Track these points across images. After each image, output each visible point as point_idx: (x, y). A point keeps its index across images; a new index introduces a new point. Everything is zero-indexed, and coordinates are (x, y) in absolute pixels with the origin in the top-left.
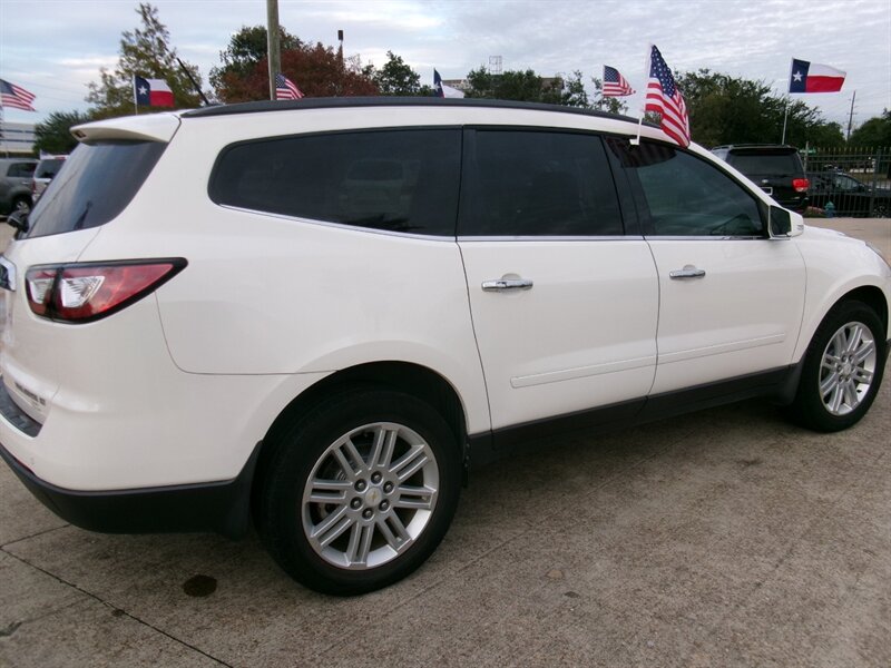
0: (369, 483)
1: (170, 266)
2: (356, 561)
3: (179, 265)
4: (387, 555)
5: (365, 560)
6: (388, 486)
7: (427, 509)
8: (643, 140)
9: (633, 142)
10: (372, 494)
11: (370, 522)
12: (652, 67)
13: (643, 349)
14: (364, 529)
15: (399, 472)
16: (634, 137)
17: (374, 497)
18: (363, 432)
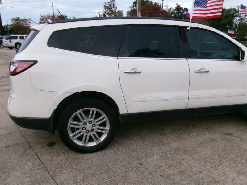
0: (88, 124)
1: (33, 62)
2: (84, 144)
3: (35, 62)
4: (93, 144)
5: (87, 144)
6: (94, 125)
7: (106, 133)
8: (191, 28)
9: (188, 29)
10: (89, 127)
11: (88, 134)
12: (195, 4)
13: (184, 94)
14: (86, 136)
15: (97, 122)
16: (188, 27)
17: (89, 128)
18: (86, 110)
